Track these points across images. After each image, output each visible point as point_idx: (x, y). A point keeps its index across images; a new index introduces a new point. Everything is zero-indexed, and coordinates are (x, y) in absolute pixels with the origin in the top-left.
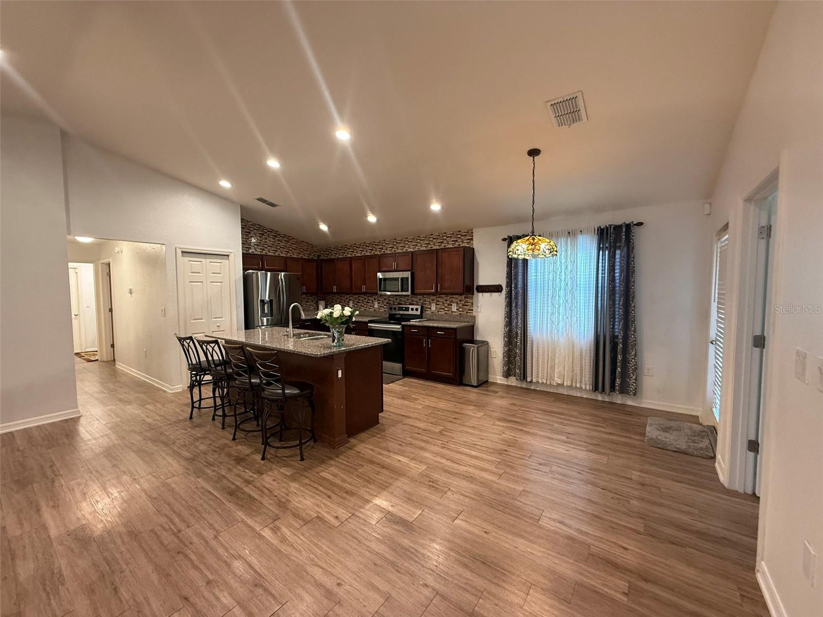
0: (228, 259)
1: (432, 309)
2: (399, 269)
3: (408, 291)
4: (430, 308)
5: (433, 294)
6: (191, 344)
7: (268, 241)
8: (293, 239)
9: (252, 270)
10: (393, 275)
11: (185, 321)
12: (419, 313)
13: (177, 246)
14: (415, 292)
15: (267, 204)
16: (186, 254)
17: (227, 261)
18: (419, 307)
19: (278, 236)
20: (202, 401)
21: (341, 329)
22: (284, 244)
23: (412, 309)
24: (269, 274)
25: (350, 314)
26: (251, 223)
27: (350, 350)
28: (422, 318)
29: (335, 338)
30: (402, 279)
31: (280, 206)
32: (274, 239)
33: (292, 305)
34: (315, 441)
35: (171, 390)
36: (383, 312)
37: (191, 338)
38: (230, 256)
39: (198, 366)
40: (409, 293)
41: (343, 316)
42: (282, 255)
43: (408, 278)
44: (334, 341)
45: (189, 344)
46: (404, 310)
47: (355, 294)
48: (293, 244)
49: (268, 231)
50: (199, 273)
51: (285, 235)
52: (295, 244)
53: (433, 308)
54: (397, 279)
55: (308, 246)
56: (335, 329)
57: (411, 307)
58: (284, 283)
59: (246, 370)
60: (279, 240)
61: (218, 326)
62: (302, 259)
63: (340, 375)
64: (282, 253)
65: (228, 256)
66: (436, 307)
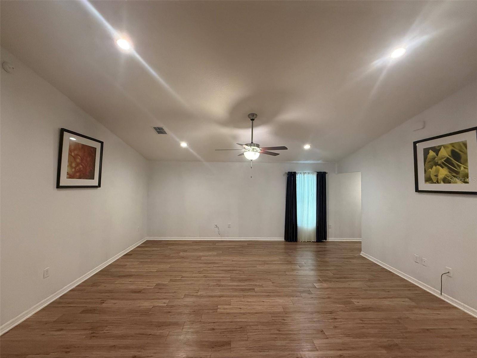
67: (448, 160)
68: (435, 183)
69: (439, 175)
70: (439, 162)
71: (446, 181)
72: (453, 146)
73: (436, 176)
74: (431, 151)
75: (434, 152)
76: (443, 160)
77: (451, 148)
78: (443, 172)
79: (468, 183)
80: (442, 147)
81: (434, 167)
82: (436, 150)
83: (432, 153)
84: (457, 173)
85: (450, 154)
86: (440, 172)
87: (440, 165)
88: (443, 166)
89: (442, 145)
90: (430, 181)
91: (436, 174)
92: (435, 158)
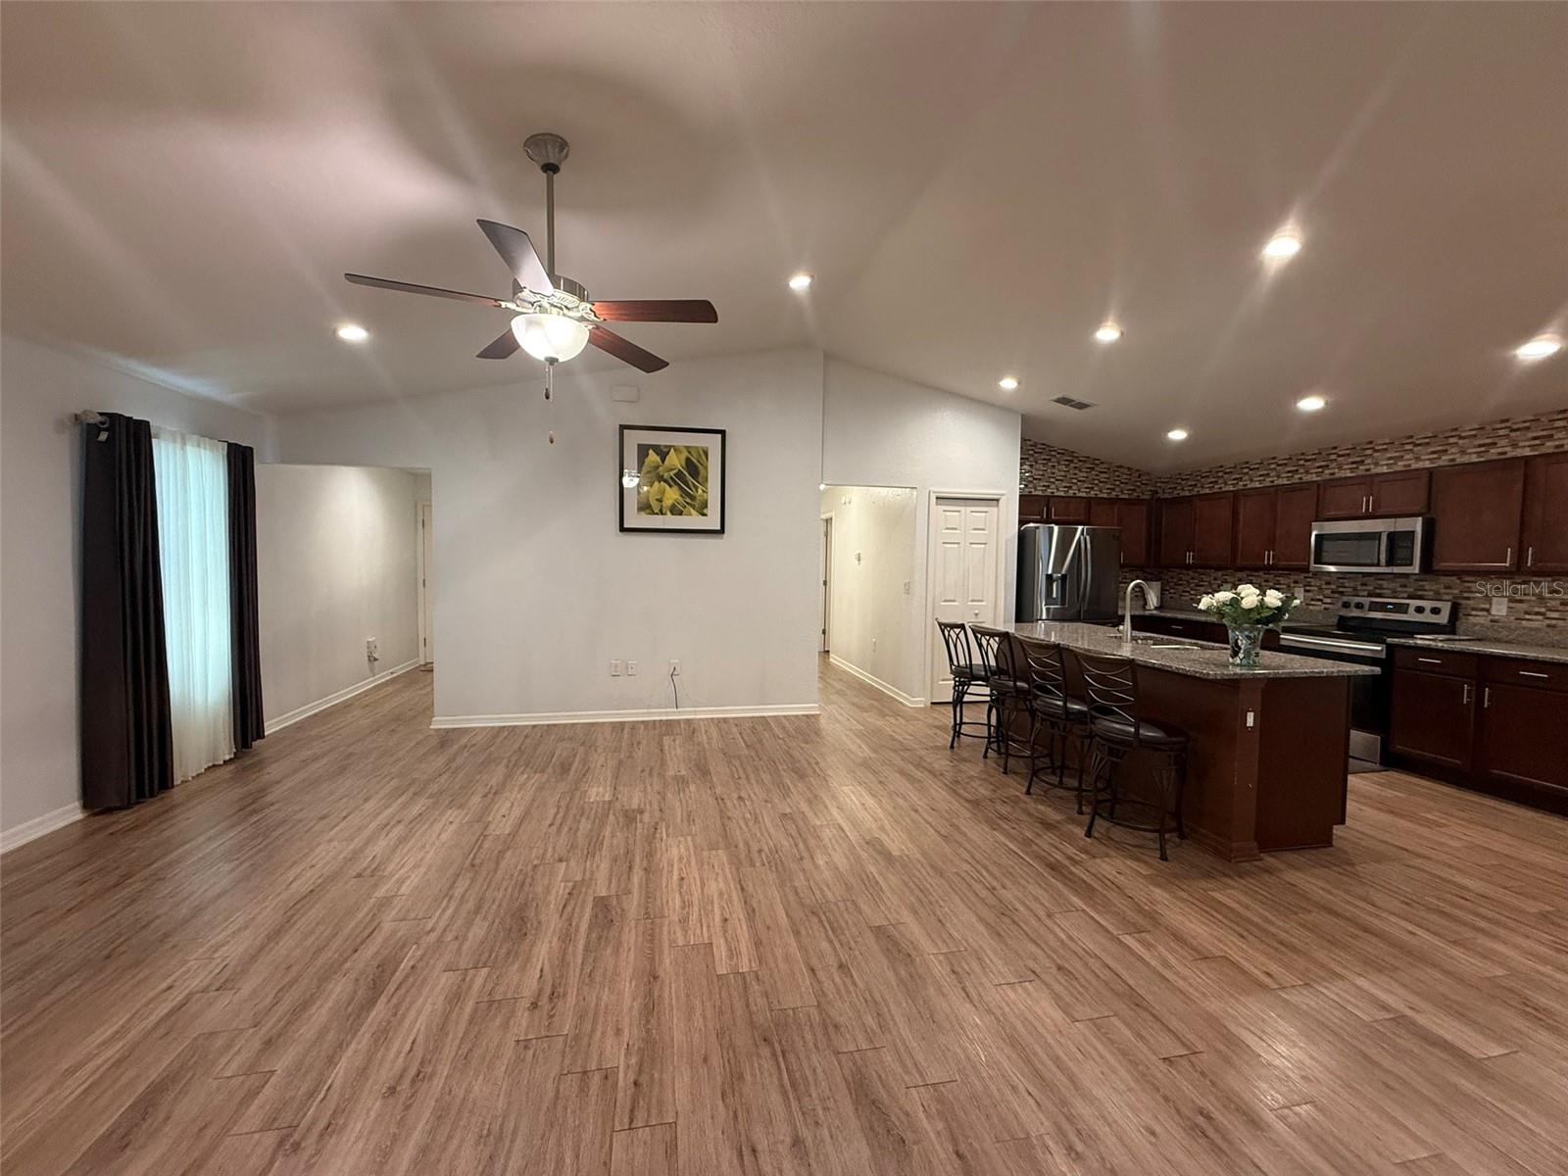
0: (997, 506)
1: (1493, 612)
2: (1381, 511)
3: (1411, 564)
4: (1488, 610)
5: (1501, 574)
6: (962, 635)
7: (1056, 471)
8: (1102, 463)
9: (1034, 522)
10: (1362, 527)
11: (934, 603)
12: (1443, 618)
13: (931, 489)
14: (1436, 568)
15: (1071, 406)
16: (941, 501)
17: (996, 509)
18: (1446, 609)
19: (1076, 461)
20: (963, 726)
21: (1256, 633)
22: (1085, 475)
23: (1420, 610)
24: (1056, 528)
25: (1279, 604)
26: (1031, 443)
27: (1278, 676)
28: (1453, 632)
29: (1240, 649)
30: (1392, 536)
31: (1096, 405)
32: (1067, 466)
33: (1132, 584)
34: (1182, 836)
35: (912, 702)
36: (1319, 611)
37: (962, 627)
38: (1001, 501)
39: (968, 670)
40: (1416, 568)
41: (1262, 605)
42: (1081, 494)
43: (1413, 532)
44: (1235, 654)
45: (957, 635)
46: (1390, 611)
47: (1241, 569)
48: (1101, 472)
49: (1059, 453)
50: (955, 529)
51: (1088, 457)
52: (1105, 473)
53: (1500, 608)
54: (1376, 536)
55: (1130, 475)
56: (1241, 632)
57: (1414, 603)
58: (1089, 546)
59: (1060, 684)
60: (1076, 468)
61: (977, 615)
62: (1117, 500)
63: (1250, 721)
64: (1079, 490)
65: (997, 500)
66: (1509, 607)
67: (679, 474)
68: (657, 514)
69: (664, 498)
70: (666, 476)
71: (675, 511)
72: (689, 452)
73: (660, 501)
74: (651, 451)
75: (658, 455)
76: (672, 474)
77: (685, 454)
78: (672, 495)
79: (706, 515)
80: (672, 450)
81: (656, 483)
82: (662, 452)
83: (653, 457)
84: (693, 498)
85: (683, 463)
86: (667, 495)
87: (666, 481)
88: (672, 483)
89: (673, 446)
90: (648, 511)
91: (658, 497)
92: (658, 467)
